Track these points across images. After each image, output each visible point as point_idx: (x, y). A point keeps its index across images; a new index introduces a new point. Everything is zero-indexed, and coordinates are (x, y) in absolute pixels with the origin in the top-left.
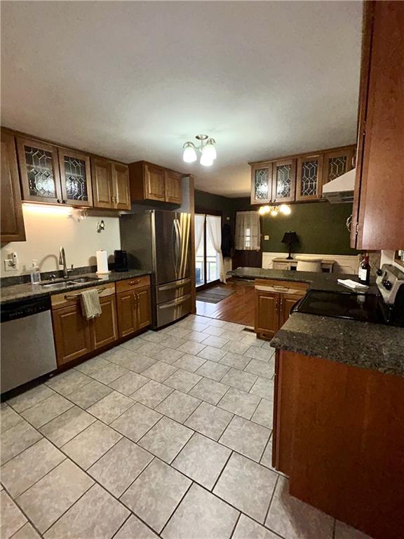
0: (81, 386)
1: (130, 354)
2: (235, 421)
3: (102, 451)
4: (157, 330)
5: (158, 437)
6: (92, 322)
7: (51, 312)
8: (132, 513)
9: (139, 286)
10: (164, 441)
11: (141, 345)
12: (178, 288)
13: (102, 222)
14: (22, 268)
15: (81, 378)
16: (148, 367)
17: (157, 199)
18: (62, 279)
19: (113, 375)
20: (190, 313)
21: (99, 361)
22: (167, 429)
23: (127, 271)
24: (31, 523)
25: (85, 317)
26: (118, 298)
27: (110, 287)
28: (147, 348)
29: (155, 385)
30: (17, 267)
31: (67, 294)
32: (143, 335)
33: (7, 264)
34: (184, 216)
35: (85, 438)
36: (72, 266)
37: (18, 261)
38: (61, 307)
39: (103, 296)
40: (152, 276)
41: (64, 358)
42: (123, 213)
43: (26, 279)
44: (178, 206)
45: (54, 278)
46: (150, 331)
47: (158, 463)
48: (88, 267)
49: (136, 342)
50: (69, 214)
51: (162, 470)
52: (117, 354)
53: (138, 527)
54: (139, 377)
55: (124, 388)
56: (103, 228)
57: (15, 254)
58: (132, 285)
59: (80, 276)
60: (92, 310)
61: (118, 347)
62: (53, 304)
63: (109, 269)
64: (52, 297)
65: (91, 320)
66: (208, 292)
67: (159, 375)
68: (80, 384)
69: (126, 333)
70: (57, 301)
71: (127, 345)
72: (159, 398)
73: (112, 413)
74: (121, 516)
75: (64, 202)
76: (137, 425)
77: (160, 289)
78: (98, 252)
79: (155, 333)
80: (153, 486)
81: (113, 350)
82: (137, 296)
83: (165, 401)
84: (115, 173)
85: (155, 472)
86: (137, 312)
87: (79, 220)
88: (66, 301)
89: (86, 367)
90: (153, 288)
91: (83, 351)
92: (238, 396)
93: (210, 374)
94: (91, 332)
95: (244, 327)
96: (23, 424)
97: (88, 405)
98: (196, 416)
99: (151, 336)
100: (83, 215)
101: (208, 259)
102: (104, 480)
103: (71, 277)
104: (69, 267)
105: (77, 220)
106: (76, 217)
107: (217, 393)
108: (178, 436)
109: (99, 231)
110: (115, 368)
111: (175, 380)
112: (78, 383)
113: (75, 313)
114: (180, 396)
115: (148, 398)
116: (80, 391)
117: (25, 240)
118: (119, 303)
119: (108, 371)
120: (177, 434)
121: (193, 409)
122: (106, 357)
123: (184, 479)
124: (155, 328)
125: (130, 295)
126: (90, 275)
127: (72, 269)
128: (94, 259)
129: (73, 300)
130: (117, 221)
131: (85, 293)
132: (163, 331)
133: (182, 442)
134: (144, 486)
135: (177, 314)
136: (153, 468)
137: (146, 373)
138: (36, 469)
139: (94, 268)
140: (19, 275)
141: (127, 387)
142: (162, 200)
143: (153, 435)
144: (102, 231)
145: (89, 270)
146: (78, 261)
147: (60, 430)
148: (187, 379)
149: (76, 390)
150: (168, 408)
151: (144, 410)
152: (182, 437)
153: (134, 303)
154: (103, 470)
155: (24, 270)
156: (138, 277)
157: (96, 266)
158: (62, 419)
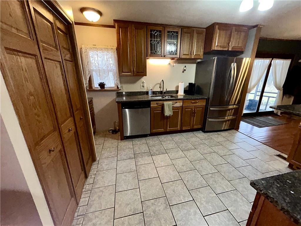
0: (156, 145)
1: (183, 139)
2: (225, 213)
3: (148, 177)
4: (205, 132)
5: (172, 188)
6: (168, 118)
7: (150, 109)
8: (143, 212)
9: (197, 104)
10: (174, 192)
11: (192, 137)
12: (229, 110)
13: (185, 66)
14: (147, 88)
15: (158, 141)
16: (188, 150)
17: (221, 49)
18: (161, 95)
19: (170, 146)
20: (233, 129)
21: (169, 137)
22: (179, 187)
23: (194, 95)
24: (116, 186)
25: (164, 114)
26: (184, 109)
27: (179, 102)
28: (194, 139)
29: (186, 161)
30: (145, 87)
31: (158, 102)
32: (196, 132)
33: (142, 86)
34: (246, 61)
35: (145, 167)
36: (166, 89)
37: (145, 85)
38: (155, 108)
39: (175, 106)
40: (207, 100)
41: (154, 130)
42: (199, 61)
43: (147, 93)
44: (242, 52)
45: (158, 94)
46: (201, 131)
47: (165, 200)
48: (174, 91)
49: (190, 134)
50: (169, 63)
51: (165, 205)
52: (178, 137)
53: (141, 221)
54: (181, 153)
55: (171, 155)
56: (185, 70)
57: (145, 82)
58: (193, 103)
59: (169, 95)
60: (168, 112)
61: (180, 134)
62: (151, 106)
63: (184, 93)
64: (151, 102)
65: (167, 117)
66: (257, 118)
67: (192, 157)
68: (156, 144)
69: (185, 128)
70: (153, 105)
71: (184, 134)
72: (185, 169)
73: (160, 163)
74: (139, 210)
75: (164, 56)
76: (167, 176)
77: (211, 109)
78: (180, 83)
79: (203, 134)
80: (157, 209)
81: (177, 134)
82: (195, 110)
83: (187, 172)
84: (195, 36)
85: (161, 204)
86: (194, 118)
87: (173, 66)
88: (157, 105)
89: (163, 137)
90: (206, 108)
91: (162, 130)
92: (238, 199)
93: (225, 172)
94: (167, 122)
95: (279, 153)
96: (132, 150)
97: (154, 154)
98: (199, 192)
99: (200, 135)
100: (175, 63)
101: (264, 94)
102: (142, 190)
103: (165, 95)
104: (165, 90)
105: (172, 66)
106: (172, 64)
107: (223, 187)
108: (182, 195)
109: (183, 72)
110: (173, 143)
111: (199, 164)
112: (155, 143)
113: (160, 111)
114: (196, 174)
115: (179, 166)
116: (155, 147)
117: (146, 76)
118: (184, 112)
119: (169, 143)
120: (182, 194)
121: (199, 186)
122: (172, 136)
123: (172, 219)
124: (204, 130)
125: (191, 109)
126: (174, 95)
127: (166, 91)
128: (178, 87)
129: (160, 105)
130: (195, 66)
131: (165, 103)
132: (208, 134)
133: (183, 200)
134: (154, 205)
135: (224, 126)
136: (162, 200)
137: (185, 153)
138: (126, 168)
139: (177, 92)
140: (145, 91)
141: (173, 155)
142: (226, 49)
143: (171, 185)
144: (185, 71)
145: (175, 92)
146: (170, 87)
147: (140, 159)
148: (206, 167)
149: (154, 146)
150: (186, 177)
151: (174, 170)
152: (184, 197)
153: (193, 113)
154: (143, 185)
155: (147, 89)
156: (197, 99)
157: (178, 91)
158: (143, 154)
